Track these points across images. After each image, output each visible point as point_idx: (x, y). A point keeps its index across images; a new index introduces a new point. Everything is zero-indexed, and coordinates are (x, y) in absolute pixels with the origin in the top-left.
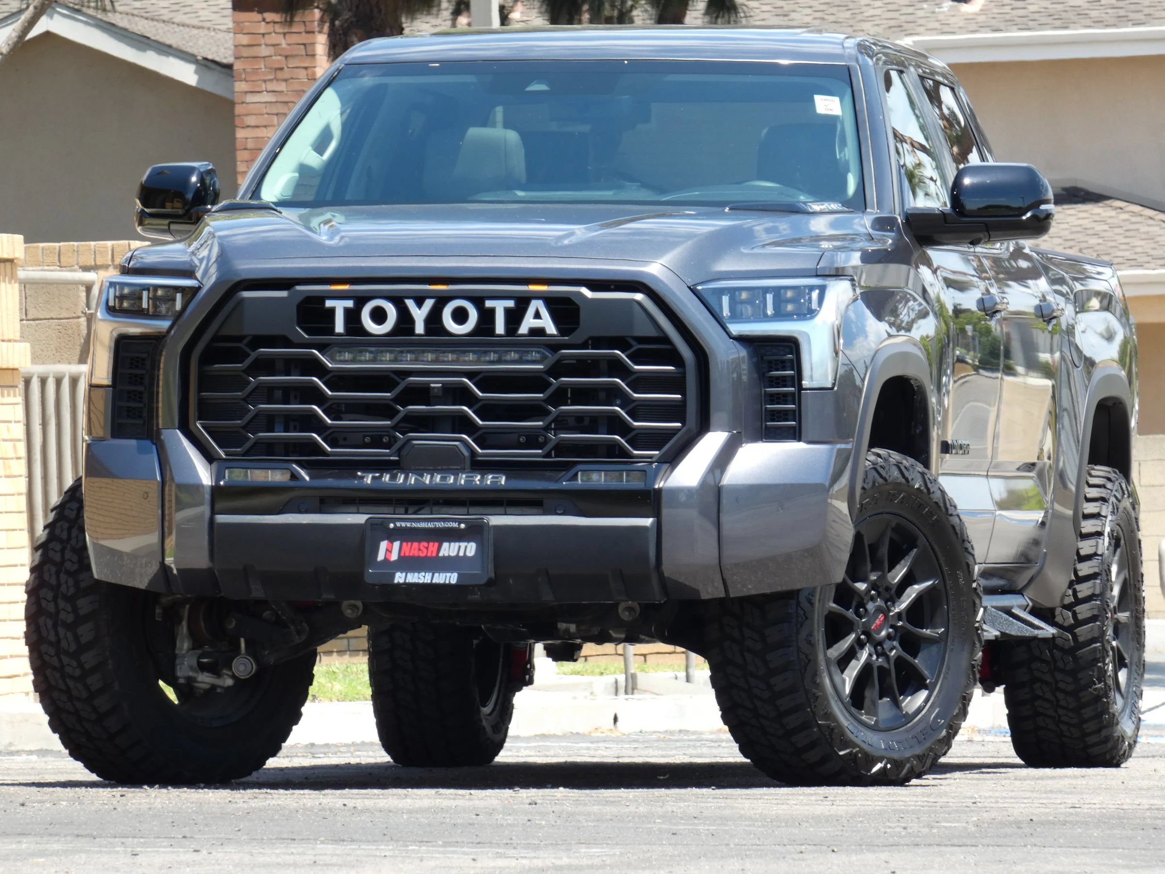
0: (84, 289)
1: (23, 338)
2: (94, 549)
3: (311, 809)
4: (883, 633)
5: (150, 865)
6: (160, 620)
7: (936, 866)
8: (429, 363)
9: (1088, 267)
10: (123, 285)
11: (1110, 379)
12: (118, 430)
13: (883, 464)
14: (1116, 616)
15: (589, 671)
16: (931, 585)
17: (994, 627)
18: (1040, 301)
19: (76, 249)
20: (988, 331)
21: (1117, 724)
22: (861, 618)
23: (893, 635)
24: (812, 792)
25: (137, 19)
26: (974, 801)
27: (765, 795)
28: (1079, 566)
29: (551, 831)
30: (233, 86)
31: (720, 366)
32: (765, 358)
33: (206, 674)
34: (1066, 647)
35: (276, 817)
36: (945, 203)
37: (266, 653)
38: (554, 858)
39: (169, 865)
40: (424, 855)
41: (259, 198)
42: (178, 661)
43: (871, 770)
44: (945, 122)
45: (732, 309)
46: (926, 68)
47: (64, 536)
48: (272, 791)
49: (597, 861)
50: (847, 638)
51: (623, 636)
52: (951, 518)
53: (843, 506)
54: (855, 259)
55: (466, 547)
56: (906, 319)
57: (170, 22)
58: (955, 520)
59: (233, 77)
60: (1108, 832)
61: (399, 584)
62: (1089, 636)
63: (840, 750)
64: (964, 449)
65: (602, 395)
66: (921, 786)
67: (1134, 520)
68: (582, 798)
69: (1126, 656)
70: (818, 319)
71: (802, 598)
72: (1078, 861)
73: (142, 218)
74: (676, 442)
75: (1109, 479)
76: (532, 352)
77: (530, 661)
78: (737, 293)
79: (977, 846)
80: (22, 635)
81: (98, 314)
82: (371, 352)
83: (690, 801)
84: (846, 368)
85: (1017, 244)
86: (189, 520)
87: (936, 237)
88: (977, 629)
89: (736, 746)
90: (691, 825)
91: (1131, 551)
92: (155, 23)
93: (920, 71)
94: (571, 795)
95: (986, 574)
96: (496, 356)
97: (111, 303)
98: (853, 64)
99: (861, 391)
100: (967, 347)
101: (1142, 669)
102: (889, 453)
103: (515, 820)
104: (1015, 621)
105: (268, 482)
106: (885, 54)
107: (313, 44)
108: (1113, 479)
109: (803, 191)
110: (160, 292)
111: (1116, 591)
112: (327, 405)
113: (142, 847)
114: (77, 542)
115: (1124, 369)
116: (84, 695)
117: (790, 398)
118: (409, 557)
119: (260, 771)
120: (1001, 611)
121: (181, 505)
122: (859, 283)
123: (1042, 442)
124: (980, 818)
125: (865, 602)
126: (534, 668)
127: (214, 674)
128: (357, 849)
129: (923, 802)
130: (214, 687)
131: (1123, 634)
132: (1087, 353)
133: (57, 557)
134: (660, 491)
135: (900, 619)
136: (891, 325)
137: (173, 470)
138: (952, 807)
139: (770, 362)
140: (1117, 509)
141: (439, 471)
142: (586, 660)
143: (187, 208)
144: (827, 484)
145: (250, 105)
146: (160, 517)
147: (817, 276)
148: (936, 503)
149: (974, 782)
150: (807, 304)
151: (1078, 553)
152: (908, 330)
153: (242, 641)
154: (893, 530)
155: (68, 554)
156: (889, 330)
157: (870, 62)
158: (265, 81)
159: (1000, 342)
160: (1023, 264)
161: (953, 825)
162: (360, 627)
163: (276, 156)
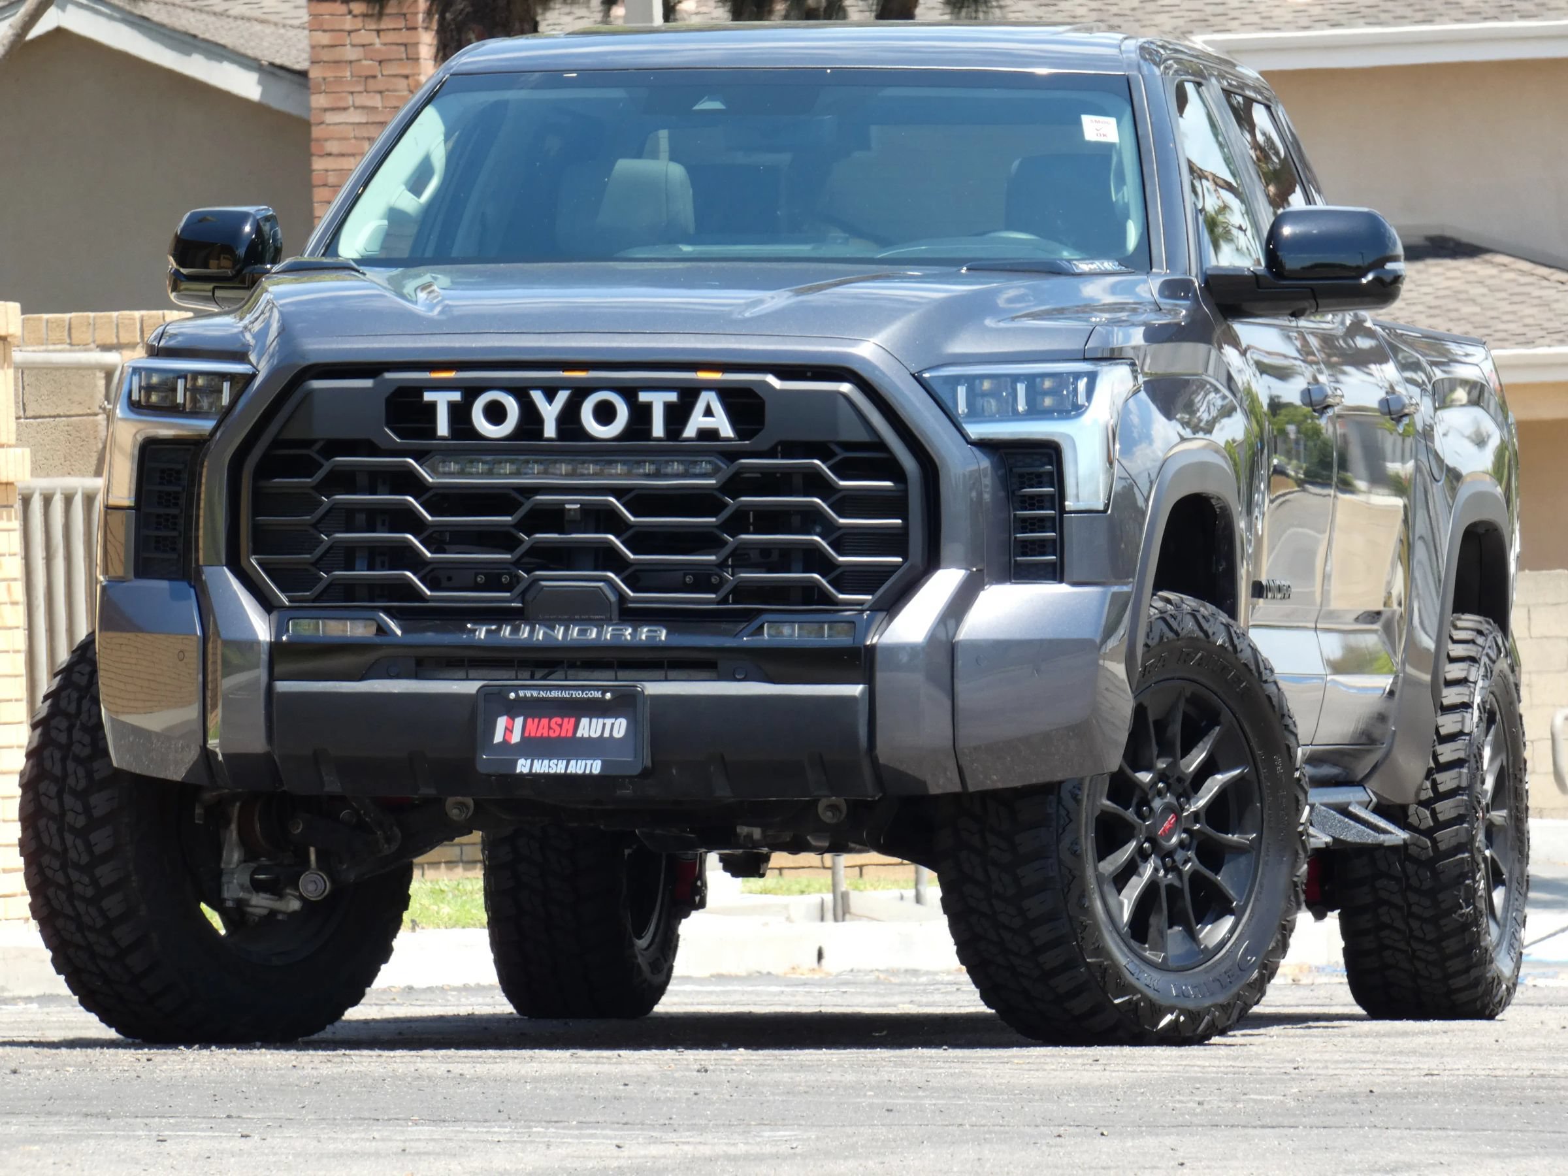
0: (103, 375)
1: (20, 441)
2: (113, 726)
3: (403, 1078)
4: (1174, 840)
5: (181, 1155)
6: (201, 822)
7: (1240, 1155)
8: (561, 476)
9: (1453, 347)
10: (150, 371)
11: (1480, 498)
12: (143, 567)
13: (1173, 612)
14: (1488, 816)
15: (784, 889)
16: (1239, 774)
17: (1324, 831)
18: (1387, 393)
19: (91, 321)
20: (1317, 432)
21: (1491, 961)
22: (1144, 820)
23: (1187, 841)
24: (1078, 1053)
25: (180, 10)
26: (1296, 1066)
27: (1014, 1057)
28: (1440, 749)
29: (724, 1107)
30: (308, 102)
31: (954, 482)
32: (1015, 470)
33: (262, 895)
34: (1423, 858)
35: (354, 1089)
36: (1258, 260)
37: (345, 867)
38: (726, 1144)
39: (208, 1155)
40: (552, 1140)
41: (336, 255)
42: (224, 879)
43: (1158, 1024)
44: (1258, 152)
45: (970, 404)
46: (1232, 80)
47: (72, 709)
48: (352, 1052)
49: (784, 1149)
50: (1126, 846)
51: (826, 844)
52: (1265, 686)
53: (1119, 669)
54: (1137, 337)
55: (613, 725)
56: (1205, 417)
57: (223, 14)
58: (1271, 689)
59: (309, 89)
60: (1475, 1107)
61: (521, 775)
62: (1453, 842)
63: (1117, 998)
64: (1283, 592)
65: (796, 521)
66: (1226, 1045)
67: (1513, 687)
68: (769, 1062)
69: (1504, 870)
70: (1087, 418)
71: (1065, 794)
72: (1431, 1149)
73: (177, 281)
74: (894, 584)
75: (1480, 633)
76: (702, 462)
77: (701, 876)
78: (977, 382)
79: (1297, 1127)
80: (17, 842)
81: (118, 411)
82: (484, 463)
83: (914, 1065)
84: (1123, 483)
85: (1356, 315)
86: (240, 688)
87: (1246, 306)
88: (1301, 834)
89: (976, 993)
90: (914, 1098)
91: (1510, 728)
92: (204, 16)
93: (1225, 83)
94: (754, 1057)
95: (1313, 759)
96: (653, 468)
97: (135, 397)
98: (1133, 73)
99: (1144, 514)
100: (1288, 454)
101: (1525, 887)
102: (1182, 600)
103: (676, 1092)
104: (1352, 822)
105: (347, 637)
106: (1178, 61)
107: (416, 44)
108: (1486, 632)
109: (1065, 244)
110: (200, 381)
111: (1489, 784)
112: (426, 534)
113: (172, 1131)
114: (90, 717)
115: (1500, 483)
116: (100, 923)
117: (1048, 524)
118: (535, 738)
119: (337, 1024)
120: (1335, 810)
121: (229, 669)
122: (1142, 369)
123: (1389, 584)
124: (1301, 1089)
125: (1149, 797)
126: (706, 887)
127: (273, 894)
128: (461, 1132)
129: (1227, 1067)
130: (273, 913)
131: (1498, 840)
132: (1450, 461)
133: (63, 738)
134: (873, 648)
135: (1197, 821)
136: (1185, 424)
137: (219, 622)
138: (1264, 1074)
139: (1021, 476)
140: (1491, 672)
141: (576, 622)
142: (781, 874)
143: (238, 267)
144: (1098, 641)
145: (331, 127)
146: (201, 685)
147: (1085, 359)
148: (1246, 665)
149: (1297, 1040)
150: (1071, 396)
151: (1437, 732)
152: (1209, 431)
153: (312, 850)
154: (1188, 701)
155: (77, 734)
156: (1183, 432)
157: (1157, 71)
158: (352, 93)
159: (1332, 448)
160: (1363, 343)
161: (1265, 1098)
162: (471, 832)
163: (357, 198)
